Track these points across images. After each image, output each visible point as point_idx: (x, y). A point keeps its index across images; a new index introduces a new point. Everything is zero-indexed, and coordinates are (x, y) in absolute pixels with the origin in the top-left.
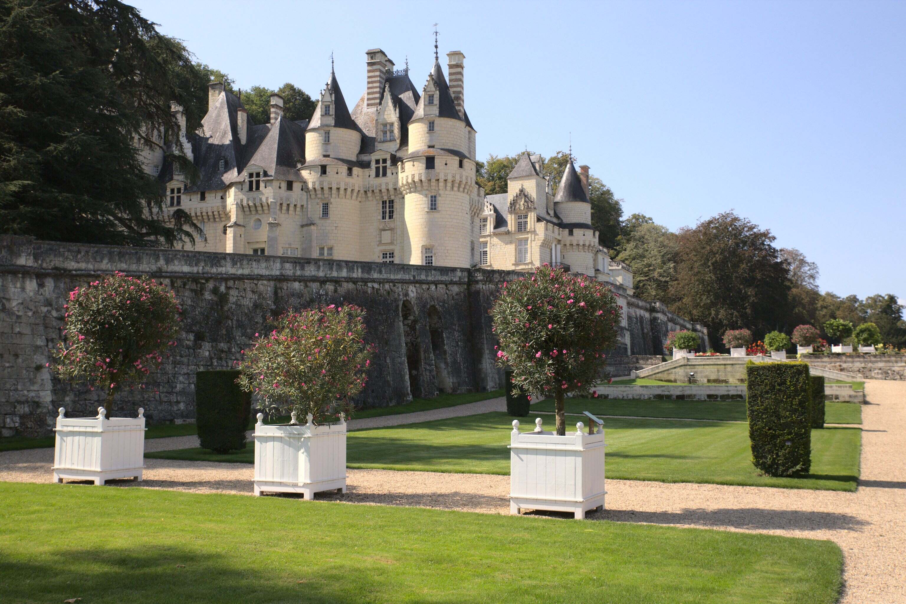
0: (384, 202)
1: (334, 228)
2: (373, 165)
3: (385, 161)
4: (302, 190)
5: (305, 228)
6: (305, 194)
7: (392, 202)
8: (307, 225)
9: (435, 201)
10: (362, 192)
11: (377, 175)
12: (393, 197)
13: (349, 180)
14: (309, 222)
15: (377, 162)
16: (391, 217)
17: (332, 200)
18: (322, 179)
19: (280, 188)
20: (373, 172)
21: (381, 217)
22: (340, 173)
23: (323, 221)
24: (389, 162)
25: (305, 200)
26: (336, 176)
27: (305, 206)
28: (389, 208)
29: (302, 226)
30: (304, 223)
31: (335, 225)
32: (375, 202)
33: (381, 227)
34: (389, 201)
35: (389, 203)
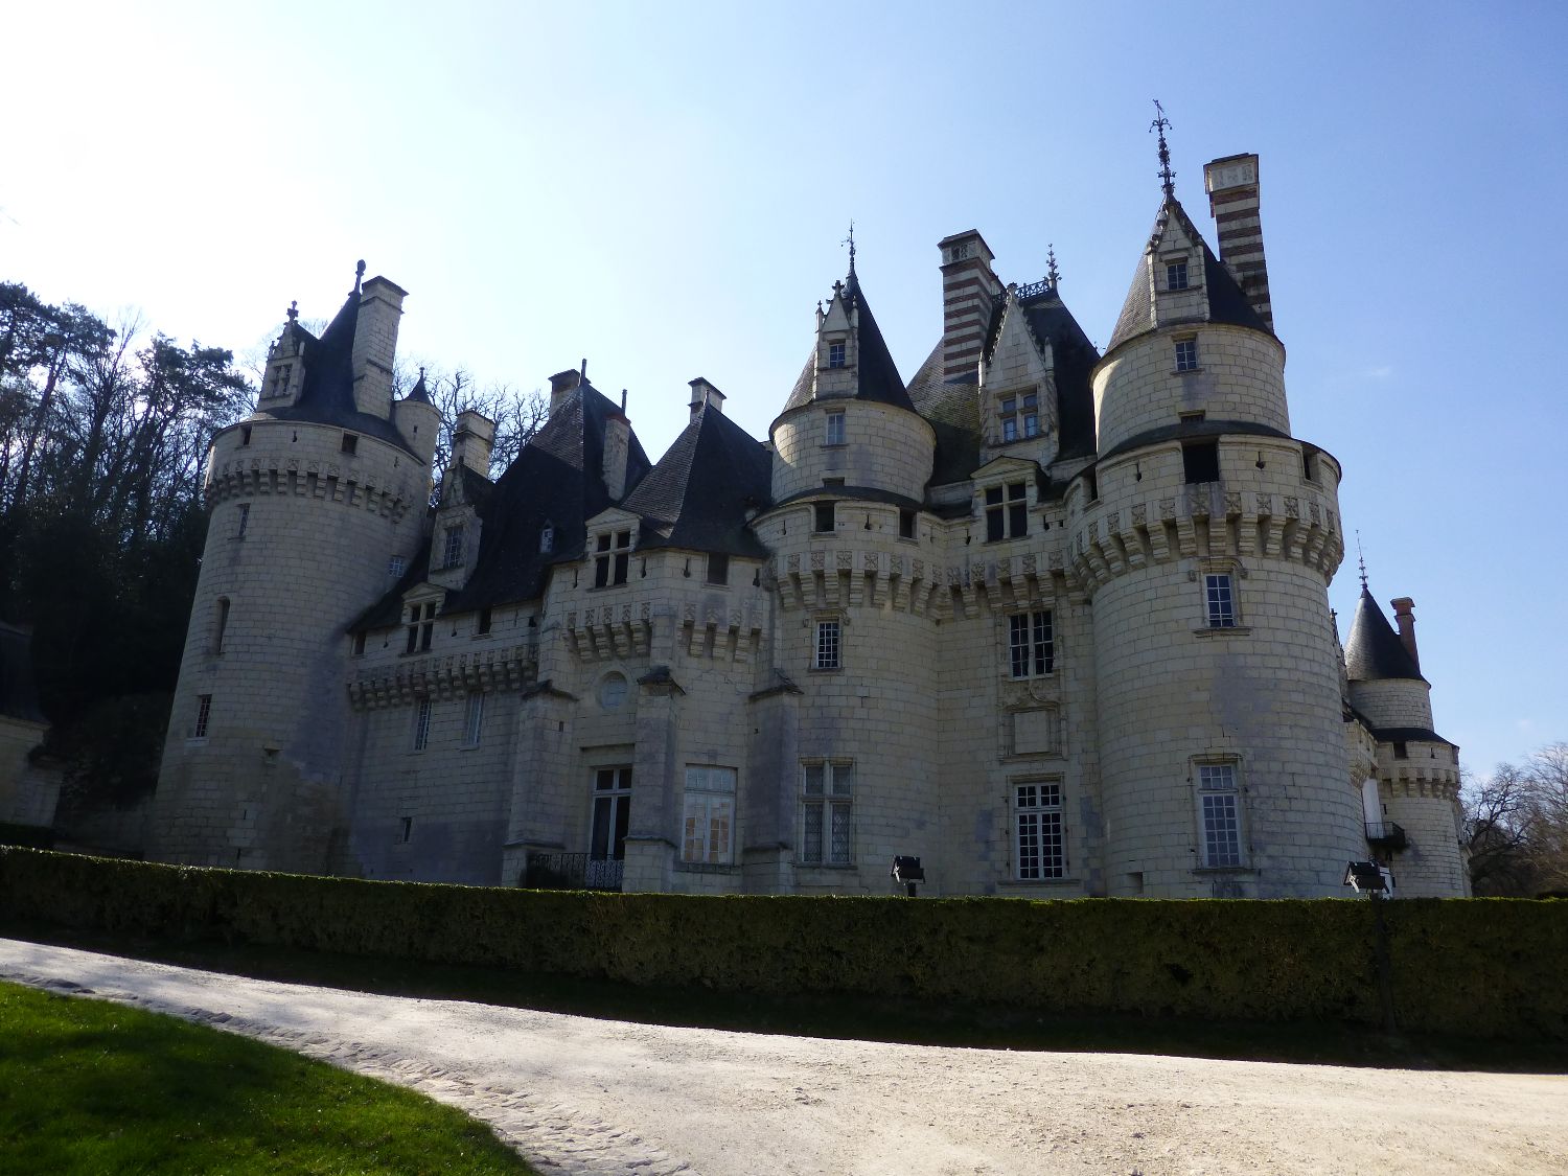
0: (1018, 621)
1: (858, 701)
2: (981, 509)
3: (1018, 490)
4: (756, 583)
5: (765, 703)
6: (766, 595)
7: (1045, 618)
8: (769, 693)
9: (1226, 595)
10: (945, 588)
11: (995, 535)
12: (1048, 601)
13: (907, 550)
14: (776, 683)
15: (993, 494)
16: (1044, 666)
17: (851, 612)
18: (817, 545)
19: (687, 574)
20: (980, 529)
21: (1008, 669)
22: (876, 528)
23: (819, 680)
24: (1032, 494)
25: (766, 615)
26: (863, 535)
27: (765, 633)
28: (1037, 637)
29: (754, 698)
30: (761, 688)
31: (862, 692)
32: (988, 622)
33: (1011, 700)
34: (1036, 616)
35: (1037, 623)
